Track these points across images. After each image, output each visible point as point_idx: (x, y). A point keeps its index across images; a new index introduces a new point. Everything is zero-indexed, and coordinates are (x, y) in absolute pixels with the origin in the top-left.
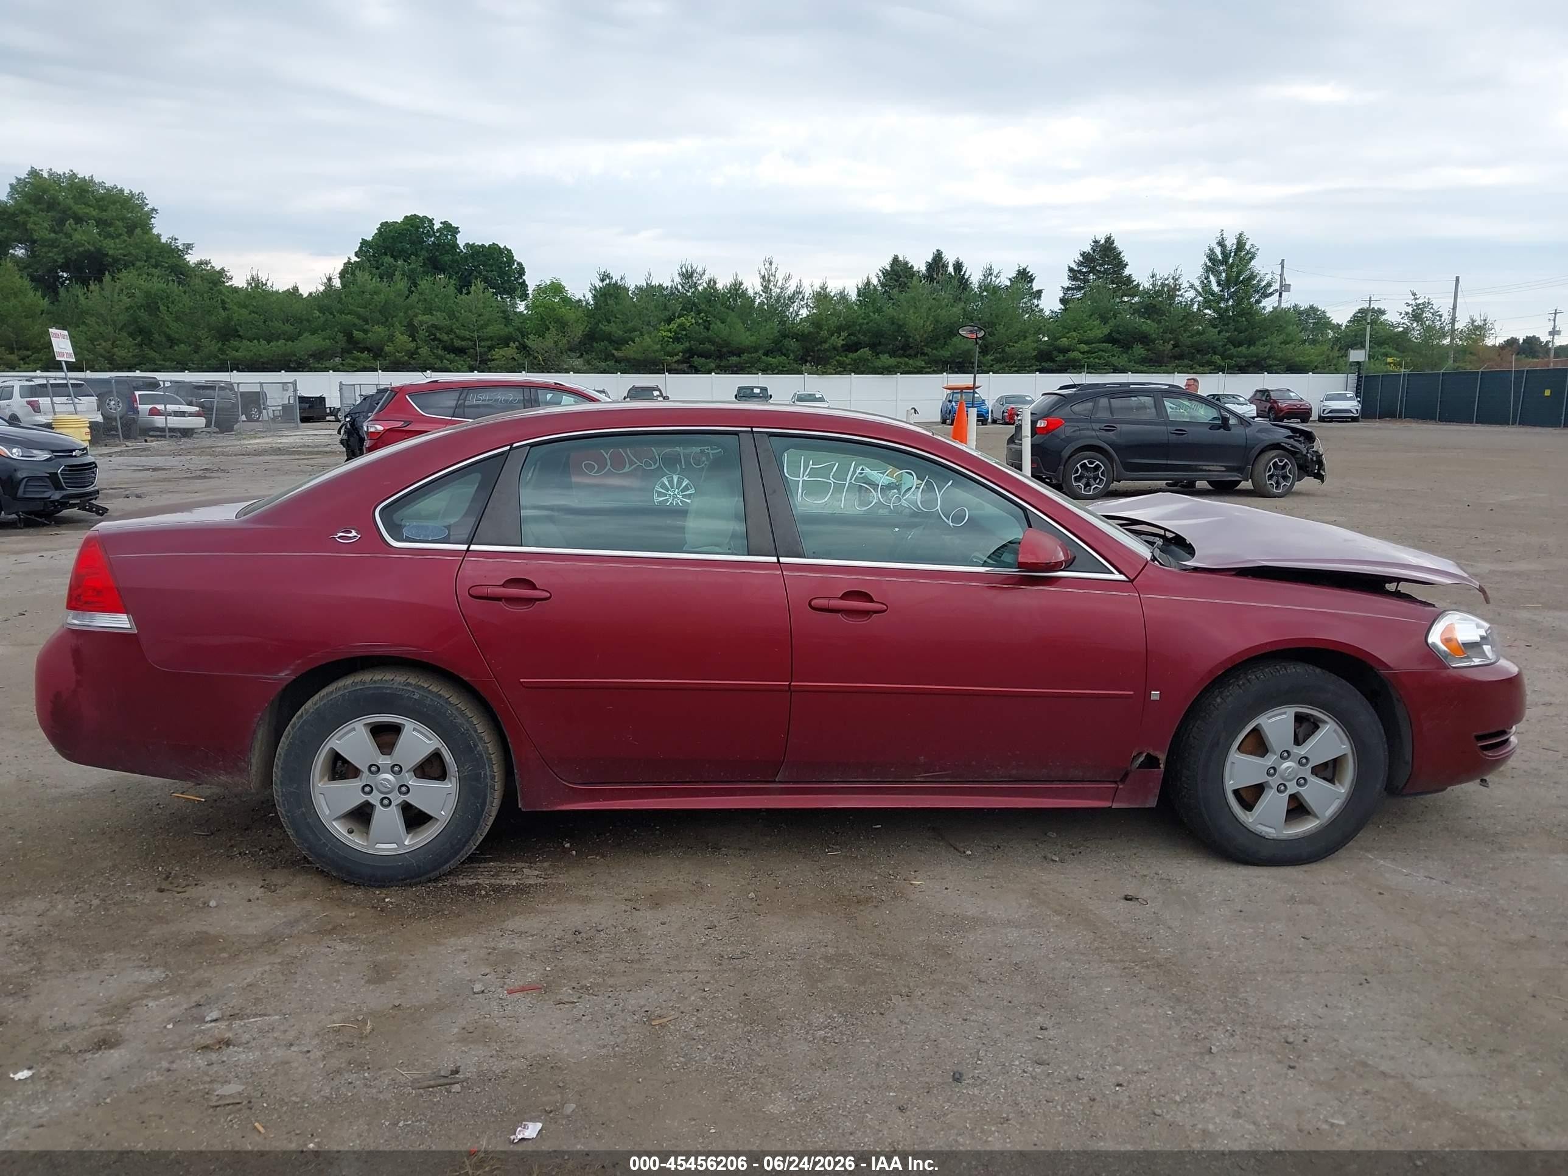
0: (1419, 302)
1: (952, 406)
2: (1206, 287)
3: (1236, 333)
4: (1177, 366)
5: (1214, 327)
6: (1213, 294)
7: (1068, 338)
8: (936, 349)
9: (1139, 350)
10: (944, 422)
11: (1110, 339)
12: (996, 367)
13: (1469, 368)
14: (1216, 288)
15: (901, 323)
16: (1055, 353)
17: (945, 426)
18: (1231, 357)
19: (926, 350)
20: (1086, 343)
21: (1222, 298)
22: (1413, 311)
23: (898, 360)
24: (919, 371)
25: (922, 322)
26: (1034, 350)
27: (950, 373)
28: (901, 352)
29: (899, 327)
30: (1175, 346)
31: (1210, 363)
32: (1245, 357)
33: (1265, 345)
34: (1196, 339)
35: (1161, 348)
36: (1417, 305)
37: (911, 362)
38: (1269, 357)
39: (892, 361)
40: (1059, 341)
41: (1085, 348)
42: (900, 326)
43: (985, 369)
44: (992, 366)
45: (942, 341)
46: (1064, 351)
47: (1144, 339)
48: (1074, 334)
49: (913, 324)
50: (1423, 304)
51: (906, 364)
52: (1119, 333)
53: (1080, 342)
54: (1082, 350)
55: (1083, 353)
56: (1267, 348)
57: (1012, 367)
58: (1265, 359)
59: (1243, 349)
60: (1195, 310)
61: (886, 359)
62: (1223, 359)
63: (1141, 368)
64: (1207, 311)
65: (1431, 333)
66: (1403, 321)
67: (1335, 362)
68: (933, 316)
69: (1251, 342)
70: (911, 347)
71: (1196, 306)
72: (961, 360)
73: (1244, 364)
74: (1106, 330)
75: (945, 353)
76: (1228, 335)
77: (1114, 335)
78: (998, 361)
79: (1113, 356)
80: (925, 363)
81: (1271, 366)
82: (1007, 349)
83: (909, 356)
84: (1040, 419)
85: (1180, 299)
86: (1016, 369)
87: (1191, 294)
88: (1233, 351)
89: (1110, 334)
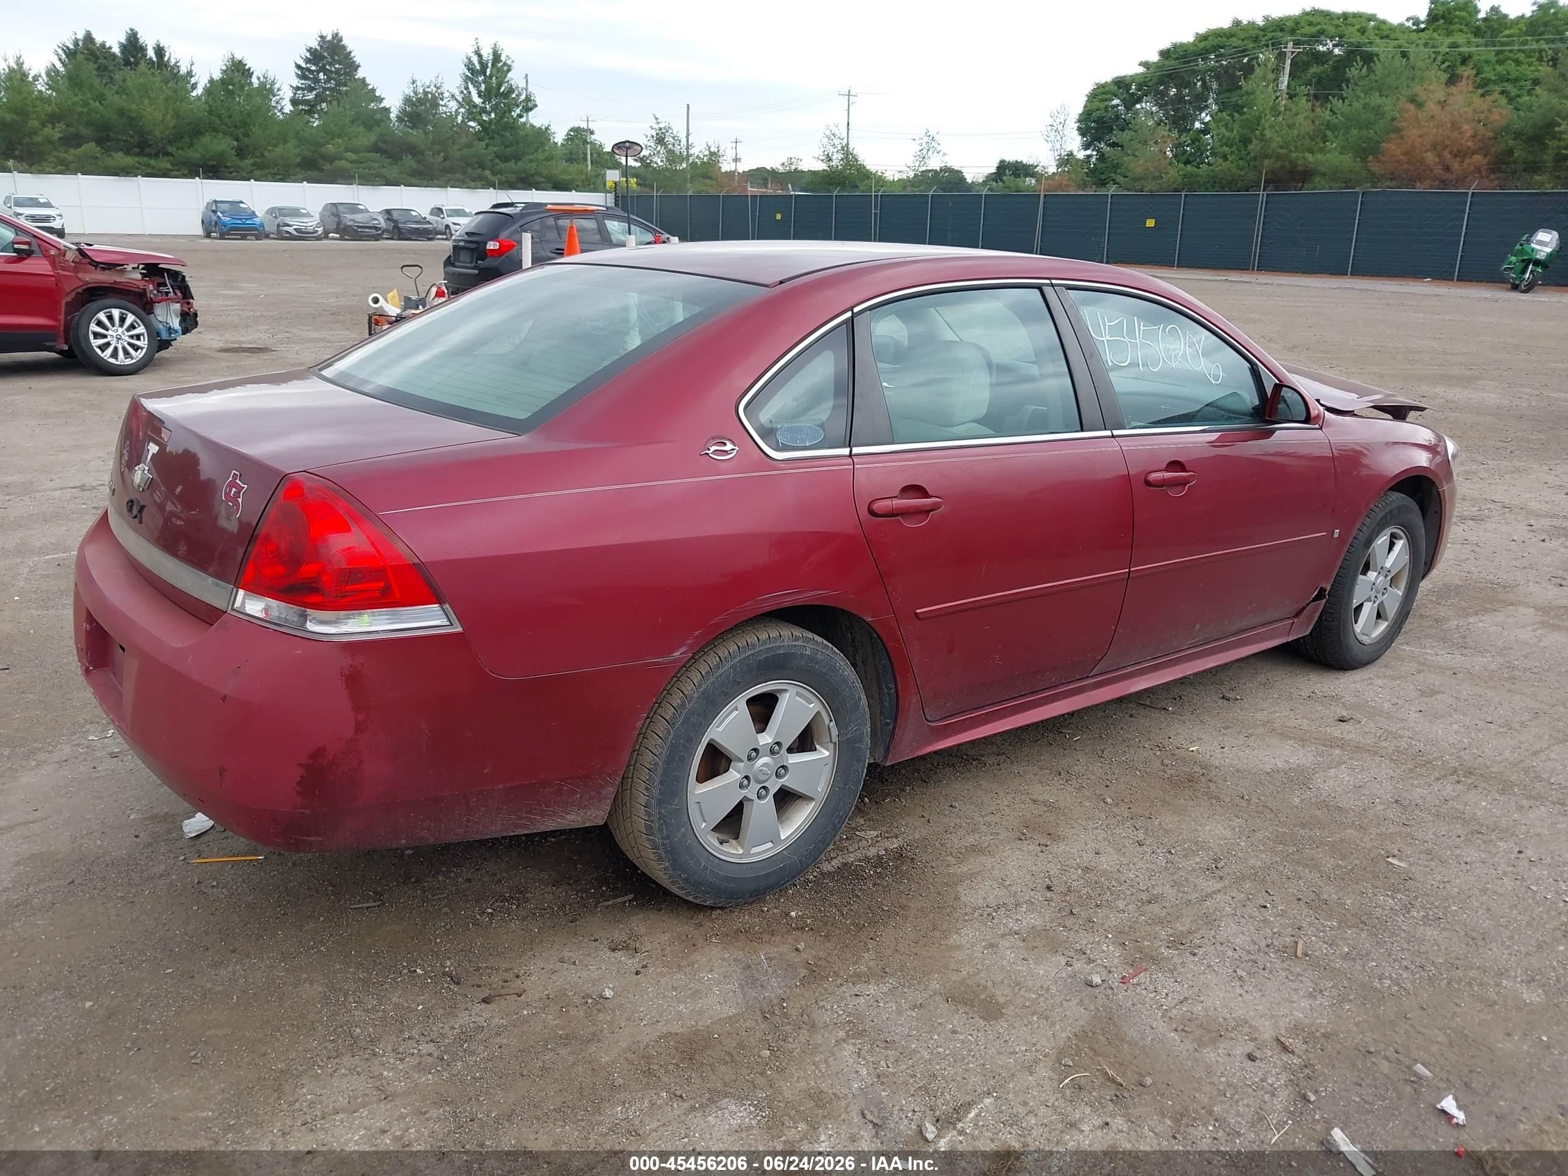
0: (662, 125)
1: (218, 217)
2: (467, 100)
3: (502, 147)
4: (449, 181)
5: (481, 140)
6: (475, 106)
7: (333, 145)
8: (182, 149)
9: (409, 162)
10: (208, 235)
11: (375, 148)
12: (257, 173)
13: (713, 192)
14: (477, 100)
15: (134, 115)
16: (320, 161)
17: (208, 241)
18: (500, 172)
19: (170, 149)
20: (354, 151)
21: (484, 110)
22: (657, 134)
23: (137, 159)
24: (165, 174)
25: (161, 114)
26: (297, 156)
27: (204, 178)
28: (137, 150)
29: (132, 121)
30: (445, 159)
31: (481, 178)
32: (514, 173)
33: (531, 161)
34: (466, 152)
35: (431, 160)
36: (660, 129)
37: (152, 162)
38: (536, 174)
39: (129, 160)
40: (324, 148)
41: (353, 157)
42: (132, 119)
43: (245, 175)
44: (251, 172)
45: (187, 139)
46: (331, 159)
47: (412, 150)
48: (339, 141)
49: (150, 117)
50: (665, 128)
51: (148, 165)
52: (385, 142)
53: (347, 150)
54: (350, 159)
55: (352, 162)
56: (534, 164)
57: (275, 174)
58: (532, 176)
59: (511, 164)
60: (459, 122)
61: (120, 158)
62: (494, 174)
63: (414, 181)
64: (472, 124)
65: (673, 157)
66: (649, 144)
67: (592, 181)
68: (174, 110)
69: (517, 158)
70: (151, 145)
71: (460, 119)
72: (215, 163)
73: (514, 180)
74: (373, 138)
75: (194, 154)
76: (495, 149)
77: (381, 145)
78: (259, 166)
79: (384, 167)
80: (172, 164)
81: (538, 183)
82: (266, 154)
83: (149, 155)
84: (491, 240)
85: (444, 108)
86: (280, 177)
87: (453, 106)
88: (502, 165)
89: (375, 144)
